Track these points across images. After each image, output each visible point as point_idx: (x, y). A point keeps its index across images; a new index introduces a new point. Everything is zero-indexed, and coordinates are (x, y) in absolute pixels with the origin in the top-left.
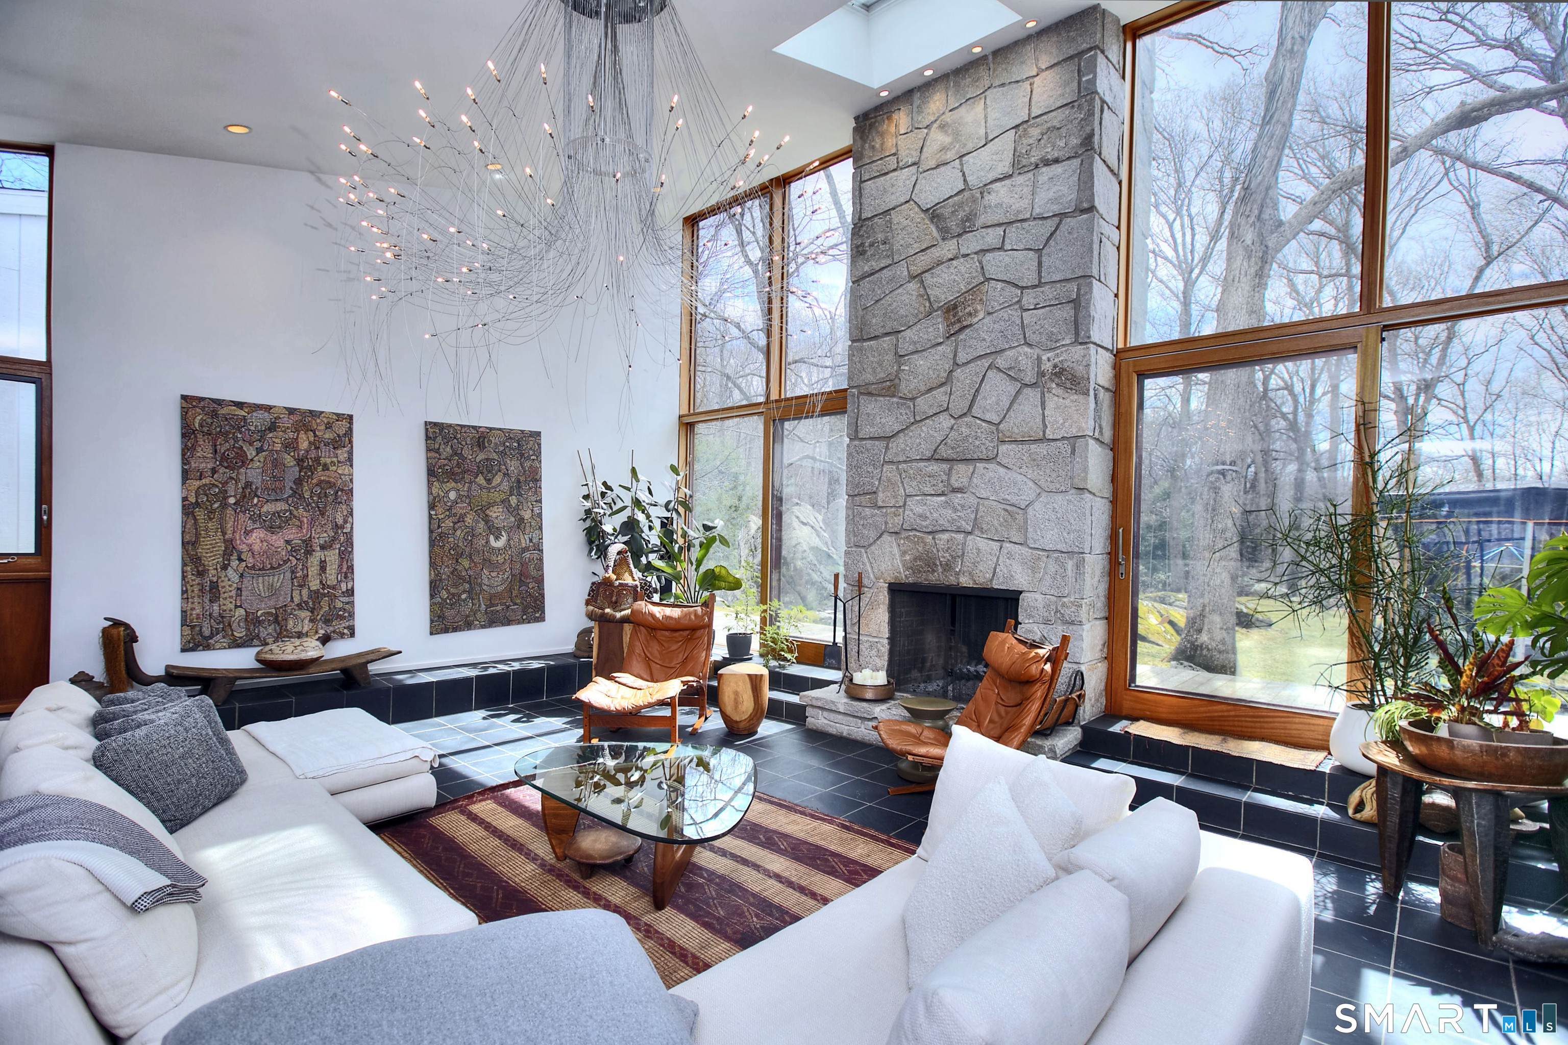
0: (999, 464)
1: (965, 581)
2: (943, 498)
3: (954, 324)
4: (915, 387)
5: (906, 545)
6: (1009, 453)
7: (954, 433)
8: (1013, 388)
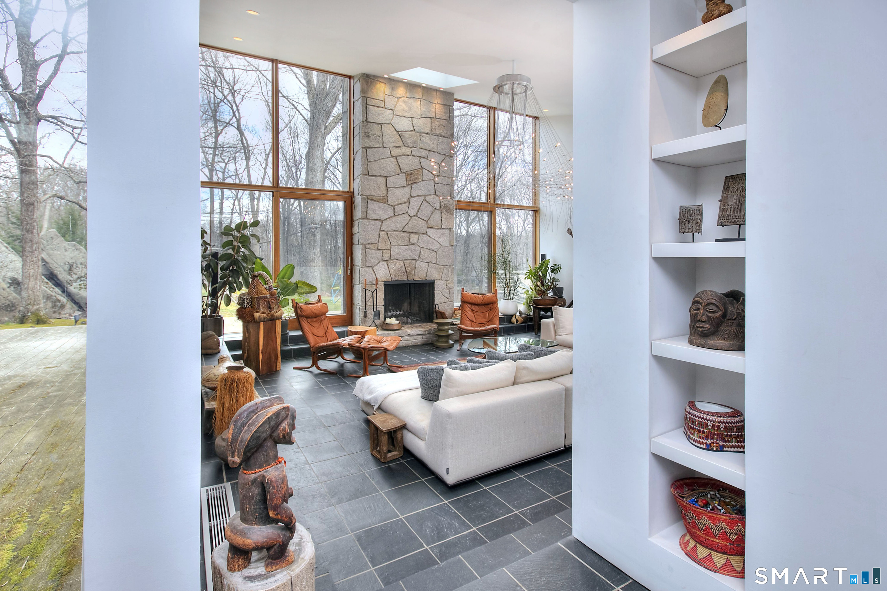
0: (428, 235)
1: (416, 278)
2: (407, 247)
3: (411, 180)
4: (395, 202)
5: (391, 265)
6: (430, 232)
7: (410, 222)
8: (431, 209)
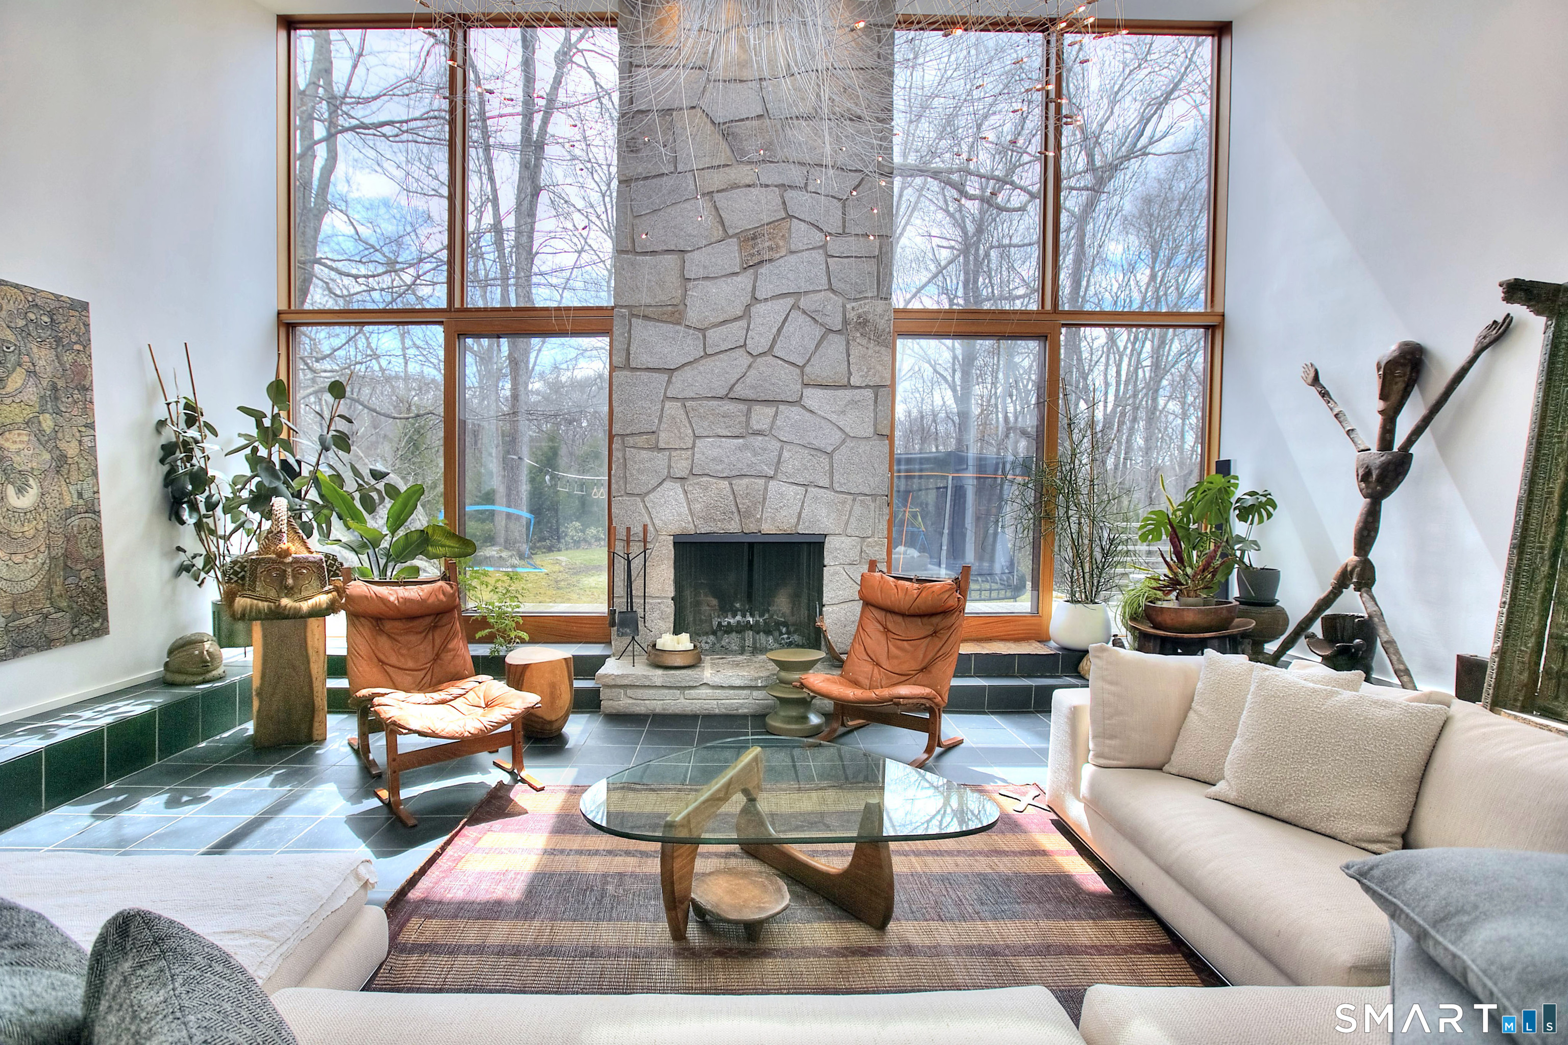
0: (804, 407)
1: (768, 529)
2: (741, 440)
3: (753, 255)
4: (706, 317)
5: (696, 492)
6: (813, 397)
7: (752, 372)
8: (818, 332)
